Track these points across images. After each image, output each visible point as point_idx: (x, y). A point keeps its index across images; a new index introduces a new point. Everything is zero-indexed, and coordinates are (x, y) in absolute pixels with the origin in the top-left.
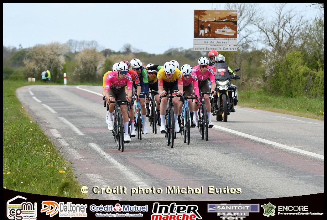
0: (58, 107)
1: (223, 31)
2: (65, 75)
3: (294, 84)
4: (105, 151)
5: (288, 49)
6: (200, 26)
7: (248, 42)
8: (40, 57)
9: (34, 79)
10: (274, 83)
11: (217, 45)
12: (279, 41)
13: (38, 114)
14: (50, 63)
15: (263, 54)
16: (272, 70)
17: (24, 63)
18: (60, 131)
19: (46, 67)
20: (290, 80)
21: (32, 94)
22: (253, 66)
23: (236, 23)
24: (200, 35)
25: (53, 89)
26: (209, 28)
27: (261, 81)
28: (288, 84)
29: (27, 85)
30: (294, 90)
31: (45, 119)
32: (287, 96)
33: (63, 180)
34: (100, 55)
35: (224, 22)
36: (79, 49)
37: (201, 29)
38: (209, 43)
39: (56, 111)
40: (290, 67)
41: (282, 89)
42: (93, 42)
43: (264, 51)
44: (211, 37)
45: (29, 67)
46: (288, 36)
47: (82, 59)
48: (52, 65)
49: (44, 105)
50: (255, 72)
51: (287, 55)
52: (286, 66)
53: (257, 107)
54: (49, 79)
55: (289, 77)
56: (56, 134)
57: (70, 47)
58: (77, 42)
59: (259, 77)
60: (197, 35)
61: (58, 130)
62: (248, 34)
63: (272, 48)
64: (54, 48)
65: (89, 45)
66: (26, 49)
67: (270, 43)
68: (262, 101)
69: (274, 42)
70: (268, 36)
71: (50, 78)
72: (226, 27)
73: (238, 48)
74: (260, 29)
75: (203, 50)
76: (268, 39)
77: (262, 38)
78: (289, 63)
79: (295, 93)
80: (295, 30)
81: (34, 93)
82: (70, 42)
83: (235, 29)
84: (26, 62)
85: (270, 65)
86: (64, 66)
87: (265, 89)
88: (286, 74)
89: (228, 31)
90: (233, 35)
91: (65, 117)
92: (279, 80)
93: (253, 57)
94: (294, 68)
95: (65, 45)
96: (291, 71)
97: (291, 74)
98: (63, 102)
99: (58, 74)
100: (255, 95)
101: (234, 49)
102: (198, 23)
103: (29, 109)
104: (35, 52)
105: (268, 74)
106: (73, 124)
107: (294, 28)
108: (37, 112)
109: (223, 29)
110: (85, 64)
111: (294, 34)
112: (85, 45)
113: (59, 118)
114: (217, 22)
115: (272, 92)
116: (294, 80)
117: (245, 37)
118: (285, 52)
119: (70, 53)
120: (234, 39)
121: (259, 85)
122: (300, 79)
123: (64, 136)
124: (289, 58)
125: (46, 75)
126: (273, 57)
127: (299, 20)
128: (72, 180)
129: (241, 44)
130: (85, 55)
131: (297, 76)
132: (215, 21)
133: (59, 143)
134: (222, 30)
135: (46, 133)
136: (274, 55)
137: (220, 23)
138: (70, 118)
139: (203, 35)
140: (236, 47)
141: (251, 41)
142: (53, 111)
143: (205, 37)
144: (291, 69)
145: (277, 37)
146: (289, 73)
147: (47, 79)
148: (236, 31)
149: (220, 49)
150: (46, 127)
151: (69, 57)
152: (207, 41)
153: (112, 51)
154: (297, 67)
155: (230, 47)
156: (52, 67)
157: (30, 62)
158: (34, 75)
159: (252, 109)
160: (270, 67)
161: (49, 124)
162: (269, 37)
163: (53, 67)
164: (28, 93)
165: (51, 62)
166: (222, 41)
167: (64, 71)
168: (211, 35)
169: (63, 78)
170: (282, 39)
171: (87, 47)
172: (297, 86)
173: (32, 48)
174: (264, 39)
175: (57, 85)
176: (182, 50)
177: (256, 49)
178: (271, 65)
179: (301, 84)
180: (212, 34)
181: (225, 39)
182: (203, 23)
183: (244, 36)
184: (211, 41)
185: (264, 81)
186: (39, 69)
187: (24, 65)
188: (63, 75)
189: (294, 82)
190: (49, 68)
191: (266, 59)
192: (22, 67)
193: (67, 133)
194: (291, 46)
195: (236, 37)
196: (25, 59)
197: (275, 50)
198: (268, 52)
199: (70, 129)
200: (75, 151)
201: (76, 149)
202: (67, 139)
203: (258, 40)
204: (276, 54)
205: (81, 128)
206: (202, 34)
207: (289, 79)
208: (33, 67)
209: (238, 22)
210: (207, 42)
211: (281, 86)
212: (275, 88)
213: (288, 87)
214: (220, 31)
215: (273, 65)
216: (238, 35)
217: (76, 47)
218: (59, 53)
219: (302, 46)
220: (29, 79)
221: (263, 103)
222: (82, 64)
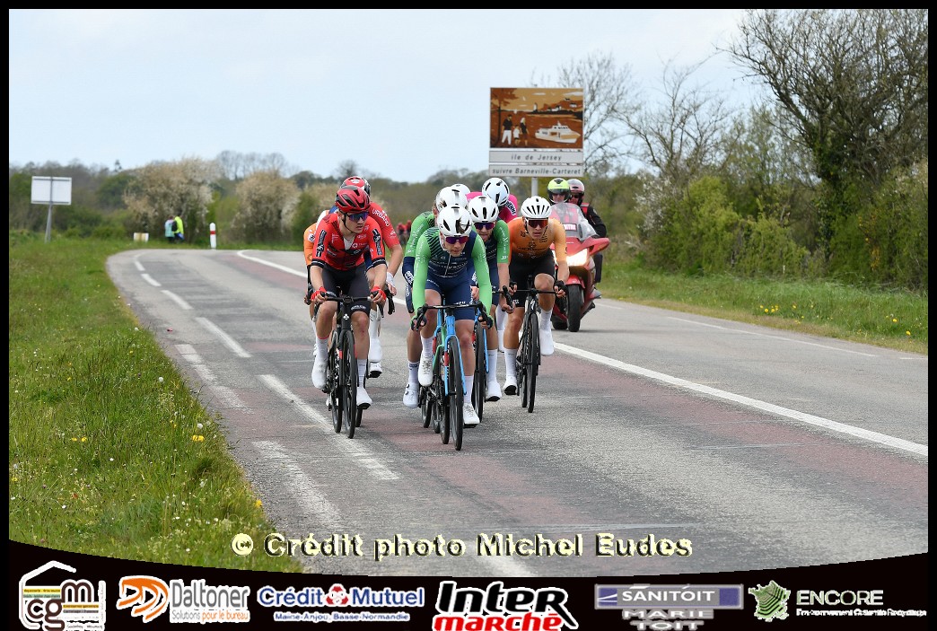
0: (196, 297)
1: (553, 134)
2: (213, 227)
3: (706, 248)
4: (294, 392)
5: (694, 171)
6: (502, 122)
7: (608, 157)
8: (158, 190)
9: (146, 236)
10: (662, 246)
11: (541, 164)
12: (673, 157)
13: (152, 312)
14: (180, 202)
15: (641, 183)
16: (658, 217)
17: (123, 202)
18: (198, 347)
19: (172, 210)
20: (698, 239)
21: (140, 268)
22: (619, 209)
23: (580, 115)
24: (503, 141)
25: (187, 257)
26: (523, 127)
27: (634, 240)
28: (694, 249)
29: (130, 249)
30: (706, 260)
31: (166, 322)
32: (691, 273)
33: (200, 454)
34: (288, 185)
35: (555, 113)
36: (244, 171)
37: (506, 129)
38: (523, 159)
39: (191, 304)
40: (697, 212)
41: (680, 257)
42: (274, 156)
43: (642, 178)
44: (526, 147)
45: (135, 211)
46: (693, 145)
47: (250, 193)
48: (185, 205)
49: (167, 292)
50: (622, 222)
51: (691, 185)
52: (688, 209)
53: (625, 297)
54: (181, 236)
55: (695, 233)
56: (190, 355)
57: (225, 167)
58: (239, 156)
59: (630, 232)
60: (496, 142)
61: (195, 346)
62: (608, 139)
63: (657, 169)
64: (189, 170)
65: (264, 162)
66: (130, 171)
67: (654, 160)
68: (636, 284)
69: (663, 157)
70: (649, 144)
71: (182, 232)
72: (559, 124)
73: (586, 170)
74: (633, 131)
75: (508, 174)
76: (650, 152)
77: (639, 148)
78: (694, 203)
79: (706, 268)
80: (706, 131)
81: (144, 267)
82: (224, 157)
83: (578, 128)
84: (128, 199)
85: (655, 207)
86: (211, 207)
87: (643, 259)
88: (689, 226)
89: (564, 133)
90: (573, 141)
91: (209, 317)
92: (674, 239)
93: (617, 190)
94: (706, 214)
95: (214, 163)
96: (700, 220)
97: (701, 227)
98: (208, 285)
99: (198, 224)
100: (623, 272)
101: (576, 172)
102: (500, 116)
103: (134, 300)
104: (148, 177)
105: (651, 225)
106: (228, 332)
107: (706, 125)
108: (151, 306)
109: (553, 130)
110: (256, 203)
111: (706, 142)
112: (257, 163)
113: (197, 319)
114: (540, 113)
115: (659, 264)
116: (707, 240)
117: (601, 147)
118: (687, 180)
119: (225, 181)
120: (576, 150)
121: (632, 249)
122: (720, 237)
123: (207, 359)
124: (696, 193)
125: (175, 227)
126: (661, 189)
127: (716, 109)
128: (220, 454)
129: (591, 160)
130: (258, 185)
131: (713, 230)
132: (536, 112)
133: (196, 375)
134: (549, 131)
135: (168, 353)
136: (662, 185)
137: (546, 116)
138: (220, 320)
139: (510, 142)
140: (582, 169)
141: (614, 156)
142: (185, 306)
143: (513, 146)
144: (700, 216)
145: (668, 146)
146: (694, 224)
147: (177, 235)
148: (581, 133)
149: (547, 172)
150: (169, 339)
151: (222, 188)
152: (518, 154)
153: (316, 177)
154: (711, 211)
155: (568, 168)
156: (184, 210)
157: (137, 198)
158: (147, 227)
159: (614, 302)
160: (654, 211)
161: (175, 332)
162: (652, 146)
163: (187, 210)
164: (132, 266)
165: (183, 200)
166: (550, 155)
167: (211, 218)
168: (526, 142)
169: (207, 233)
170: (681, 151)
171: (261, 167)
172: (713, 252)
173: (140, 170)
174: (640, 151)
175: (196, 248)
176: (465, 174)
177: (626, 173)
178: (657, 207)
179: (720, 247)
180: (528, 140)
181: (559, 150)
182: (510, 115)
183: (600, 144)
184: (526, 154)
185: (642, 241)
186: (157, 214)
187: (125, 207)
188: (209, 227)
189: (706, 243)
190: (177, 213)
191: (646, 194)
192: (121, 210)
193: (214, 352)
194: (698, 167)
195: (581, 147)
196: (127, 192)
197: (665, 174)
198: (650, 177)
199: (219, 345)
200: (230, 392)
201: (231, 387)
202: (214, 365)
203: (629, 153)
204: (667, 182)
205: (245, 342)
206: (506, 141)
207: (695, 237)
208: (143, 210)
209: (586, 114)
210: (519, 158)
211: (678, 252)
212: (665, 255)
213: (693, 254)
214: (546, 133)
215: (661, 207)
216: (585, 143)
217: (237, 168)
218: (200, 180)
219: (724, 166)
220: (136, 236)
221: (640, 290)
222: (251, 204)
